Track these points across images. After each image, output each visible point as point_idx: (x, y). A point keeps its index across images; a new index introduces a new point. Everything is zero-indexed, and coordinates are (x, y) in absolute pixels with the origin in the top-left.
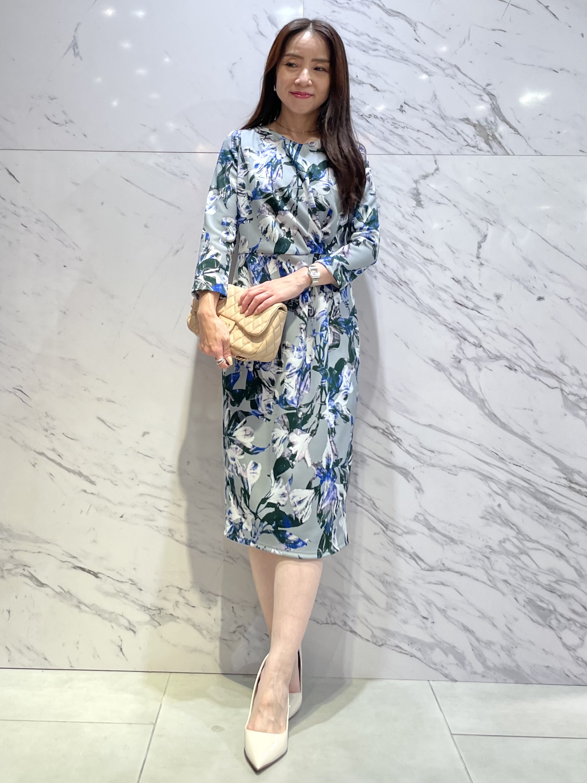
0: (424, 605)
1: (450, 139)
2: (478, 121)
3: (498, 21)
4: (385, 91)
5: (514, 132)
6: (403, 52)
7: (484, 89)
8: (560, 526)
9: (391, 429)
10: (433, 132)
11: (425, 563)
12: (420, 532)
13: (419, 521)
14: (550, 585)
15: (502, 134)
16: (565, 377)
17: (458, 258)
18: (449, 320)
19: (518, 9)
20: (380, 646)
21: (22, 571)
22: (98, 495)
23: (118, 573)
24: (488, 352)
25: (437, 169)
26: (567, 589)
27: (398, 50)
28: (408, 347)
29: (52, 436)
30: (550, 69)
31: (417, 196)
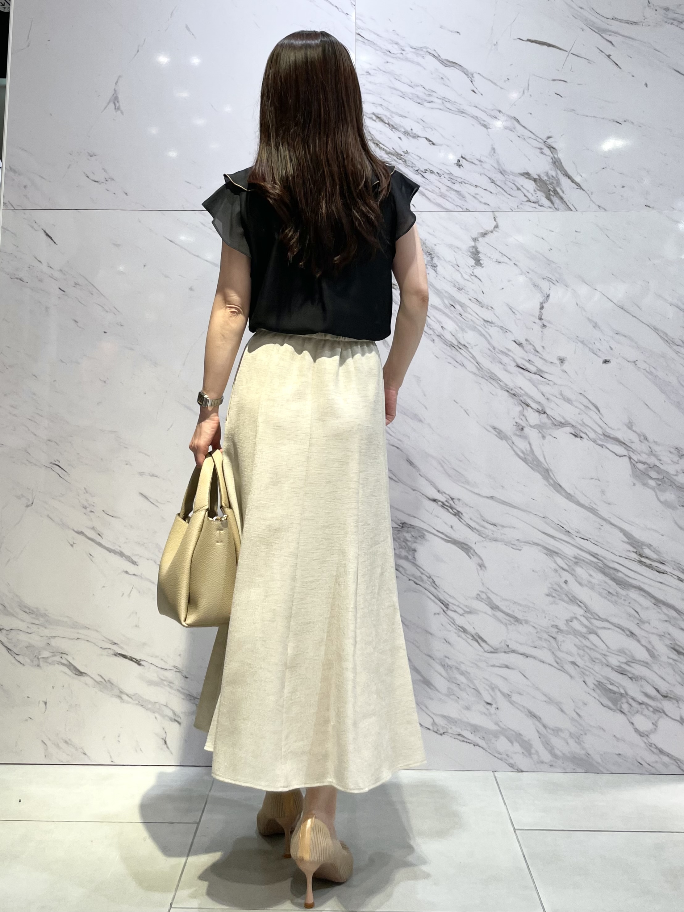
0: (487, 690)
1: (509, 194)
2: (539, 176)
3: (559, 71)
4: (441, 145)
5: (577, 187)
6: (460, 104)
7: (545, 142)
8: (629, 603)
9: (451, 502)
10: (492, 187)
11: (488, 645)
12: (481, 611)
13: (481, 600)
14: (620, 667)
15: (564, 189)
16: (633, 444)
17: (519, 320)
18: (511, 385)
19: (579, 58)
20: (441, 734)
21: (60, 659)
22: (141, 577)
23: (162, 660)
24: (552, 419)
25: (496, 226)
26: (638, 670)
27: (455, 102)
28: (468, 415)
29: (92, 513)
30: (614, 121)
31: (476, 255)
